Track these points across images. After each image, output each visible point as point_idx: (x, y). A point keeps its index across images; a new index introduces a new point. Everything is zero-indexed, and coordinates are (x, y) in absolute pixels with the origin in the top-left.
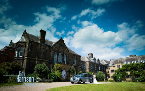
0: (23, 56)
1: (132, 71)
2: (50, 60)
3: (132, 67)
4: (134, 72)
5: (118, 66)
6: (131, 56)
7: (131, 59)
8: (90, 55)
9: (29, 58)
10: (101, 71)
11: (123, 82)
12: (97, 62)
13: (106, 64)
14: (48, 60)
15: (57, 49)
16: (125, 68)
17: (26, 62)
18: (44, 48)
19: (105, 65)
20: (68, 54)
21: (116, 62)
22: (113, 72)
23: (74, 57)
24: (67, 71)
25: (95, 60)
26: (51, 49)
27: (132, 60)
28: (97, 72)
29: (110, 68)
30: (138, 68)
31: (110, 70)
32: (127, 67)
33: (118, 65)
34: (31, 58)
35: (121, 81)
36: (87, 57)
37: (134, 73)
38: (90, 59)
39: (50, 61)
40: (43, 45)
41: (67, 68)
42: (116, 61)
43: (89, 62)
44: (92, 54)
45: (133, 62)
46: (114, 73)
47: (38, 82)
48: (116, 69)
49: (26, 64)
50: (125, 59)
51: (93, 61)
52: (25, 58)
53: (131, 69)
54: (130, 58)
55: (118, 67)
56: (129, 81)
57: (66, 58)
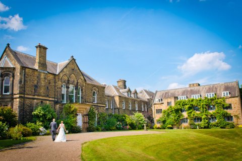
0: (11, 92)
1: (190, 111)
2: (56, 97)
3: (191, 105)
4: (193, 113)
5: (168, 103)
6: (192, 85)
7: (191, 90)
8: (121, 84)
9: (23, 95)
10: (140, 111)
11: (175, 129)
12: (132, 95)
13: (149, 98)
14: (52, 98)
15: (66, 79)
16: (179, 107)
17: (18, 103)
18: (45, 78)
19: (147, 100)
20: (84, 84)
21: (166, 95)
22: (159, 112)
23: (95, 90)
24: (84, 115)
25: (129, 93)
26: (57, 77)
27: (192, 92)
28: (132, 114)
29: (155, 105)
30: (199, 107)
31: (156, 109)
32: (183, 105)
33: (169, 100)
34: (26, 96)
35: (171, 128)
36: (115, 87)
37: (194, 115)
38: (121, 91)
39: (56, 99)
40: (44, 73)
41: (85, 110)
42: (166, 93)
43: (120, 96)
44: (125, 82)
45: (193, 97)
46: (161, 115)
47: (43, 135)
48: (164, 107)
49: (19, 106)
50: (181, 91)
51: (126, 94)
52: (15, 96)
53: (190, 108)
54: (189, 89)
55: (168, 105)
56: (185, 128)
57: (82, 92)
